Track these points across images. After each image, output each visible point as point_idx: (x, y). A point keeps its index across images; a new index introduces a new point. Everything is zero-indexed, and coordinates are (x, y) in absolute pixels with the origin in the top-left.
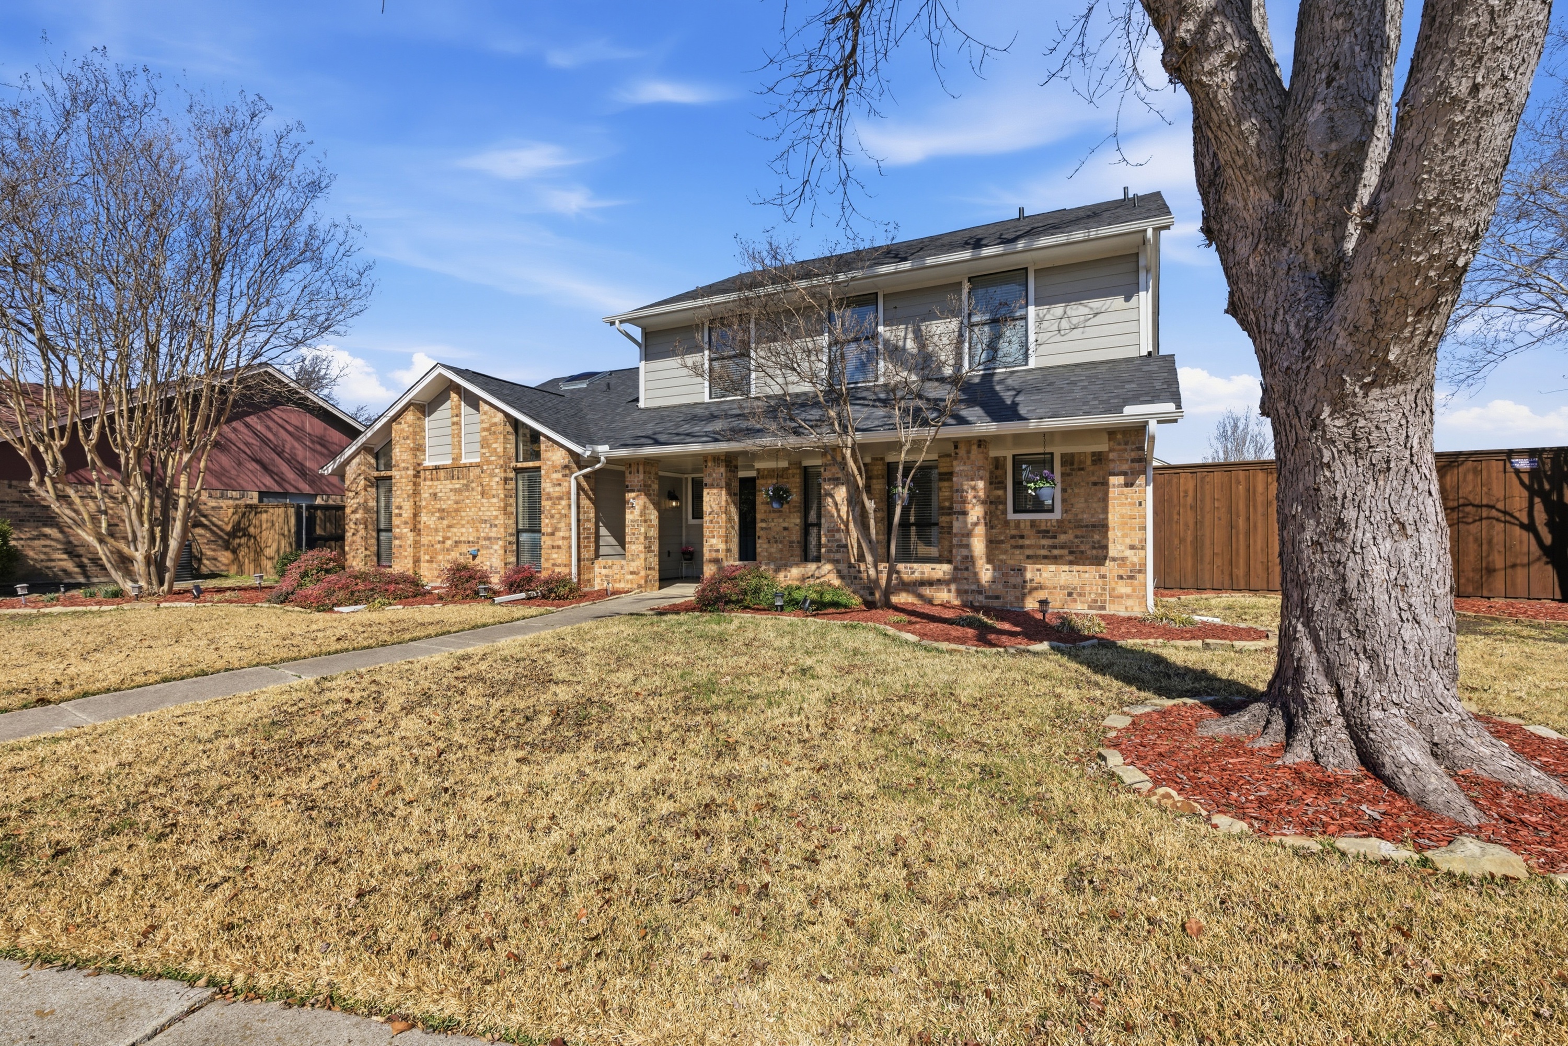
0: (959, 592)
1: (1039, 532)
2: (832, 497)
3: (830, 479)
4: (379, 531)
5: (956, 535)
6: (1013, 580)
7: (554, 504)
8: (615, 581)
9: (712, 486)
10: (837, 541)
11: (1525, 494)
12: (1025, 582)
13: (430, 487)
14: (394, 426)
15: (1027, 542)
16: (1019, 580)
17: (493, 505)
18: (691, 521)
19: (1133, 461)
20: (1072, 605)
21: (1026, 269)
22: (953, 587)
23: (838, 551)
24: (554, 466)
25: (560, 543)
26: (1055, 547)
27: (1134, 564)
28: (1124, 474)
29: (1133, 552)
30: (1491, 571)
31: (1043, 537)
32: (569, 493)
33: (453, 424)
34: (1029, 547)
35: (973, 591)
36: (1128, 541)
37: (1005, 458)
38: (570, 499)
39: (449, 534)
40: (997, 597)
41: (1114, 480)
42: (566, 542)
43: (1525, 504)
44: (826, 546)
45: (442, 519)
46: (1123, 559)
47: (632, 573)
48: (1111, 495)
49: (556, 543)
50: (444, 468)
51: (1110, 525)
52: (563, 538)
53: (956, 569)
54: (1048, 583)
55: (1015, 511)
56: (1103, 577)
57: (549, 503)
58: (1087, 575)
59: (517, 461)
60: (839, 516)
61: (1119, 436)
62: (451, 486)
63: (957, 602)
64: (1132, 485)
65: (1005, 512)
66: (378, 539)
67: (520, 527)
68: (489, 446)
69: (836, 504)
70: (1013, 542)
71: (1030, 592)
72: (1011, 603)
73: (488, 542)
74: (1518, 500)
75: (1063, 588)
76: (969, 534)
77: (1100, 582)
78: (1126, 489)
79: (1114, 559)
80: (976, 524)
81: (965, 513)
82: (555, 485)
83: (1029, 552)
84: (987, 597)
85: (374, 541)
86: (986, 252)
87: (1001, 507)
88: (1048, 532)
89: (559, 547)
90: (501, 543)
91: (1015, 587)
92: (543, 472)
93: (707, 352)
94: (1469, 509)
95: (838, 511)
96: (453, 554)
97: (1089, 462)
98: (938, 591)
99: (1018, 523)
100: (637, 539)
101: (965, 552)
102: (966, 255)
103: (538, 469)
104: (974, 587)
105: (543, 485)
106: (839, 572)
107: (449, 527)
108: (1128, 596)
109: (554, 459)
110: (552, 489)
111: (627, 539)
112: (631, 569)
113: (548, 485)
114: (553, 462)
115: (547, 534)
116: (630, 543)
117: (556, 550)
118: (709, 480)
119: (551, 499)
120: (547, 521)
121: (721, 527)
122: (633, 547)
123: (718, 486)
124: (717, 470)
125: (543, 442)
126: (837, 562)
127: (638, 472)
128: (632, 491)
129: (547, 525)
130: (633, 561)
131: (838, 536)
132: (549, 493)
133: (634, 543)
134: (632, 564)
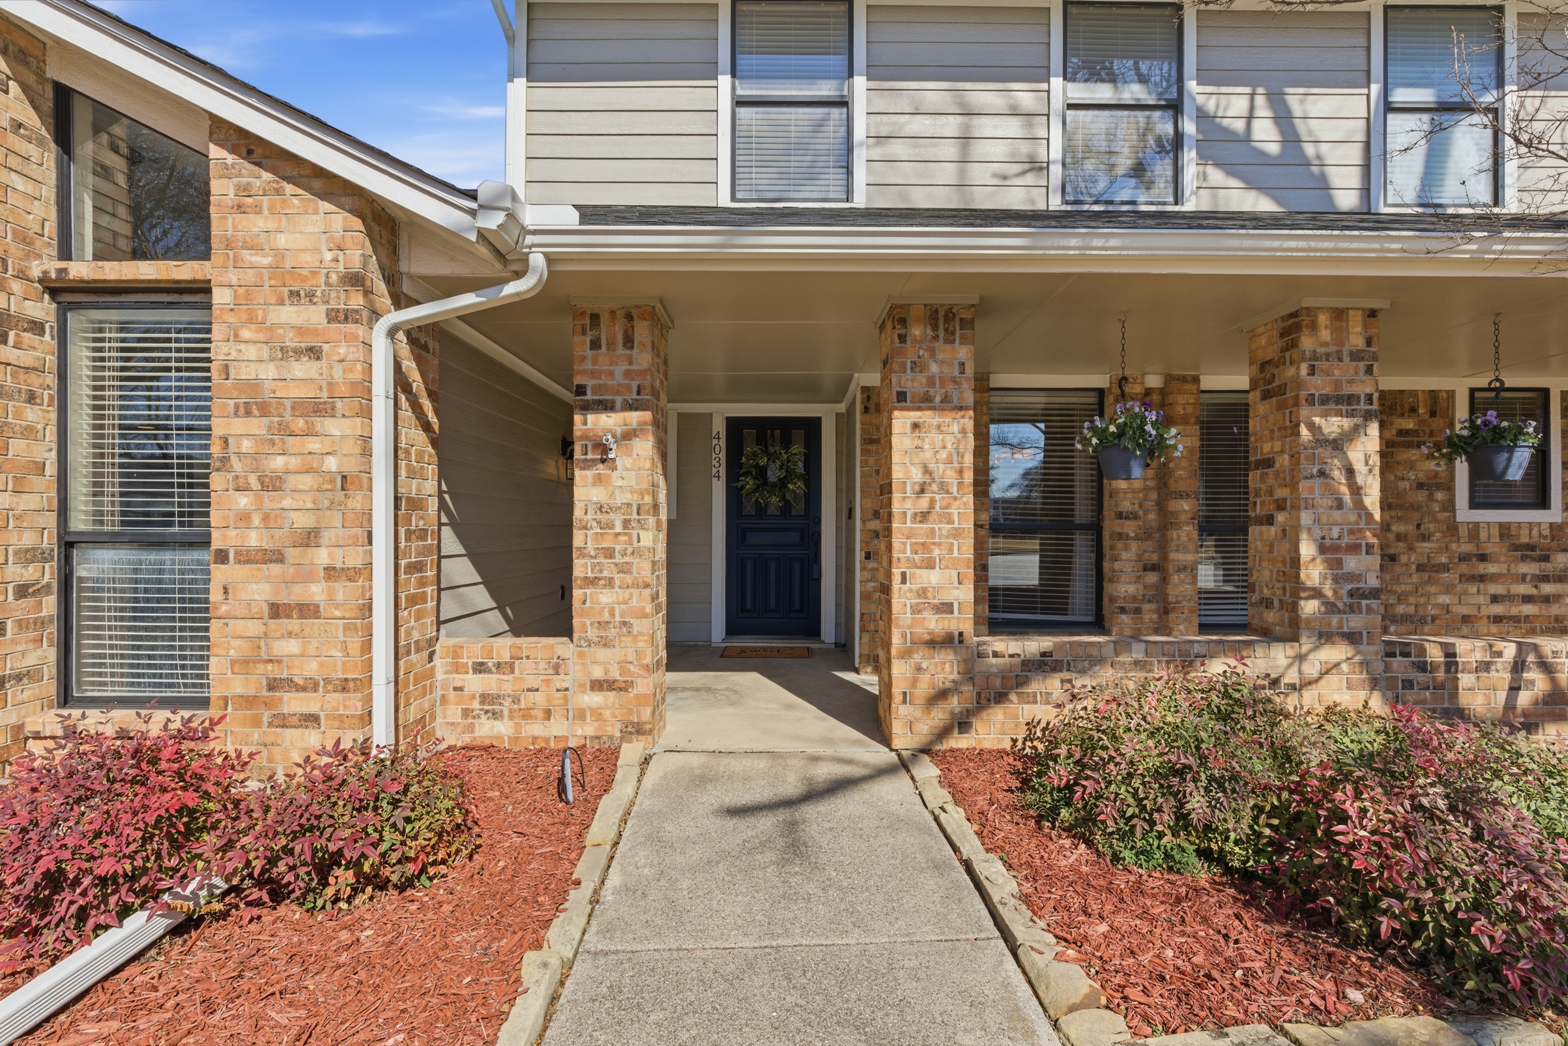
1: (1517, 548)
8: (527, 715)
9: (925, 402)
15: (1492, 568)
21: (1500, 9)
23: (1355, 609)
24: (280, 273)
25: (316, 592)
26: (1545, 579)
31: (1524, 559)
32: (364, 390)
34: (1493, 578)
37: (1451, 394)
38: (366, 413)
42: (343, 590)
44: (1316, 595)
47: (598, 685)
55: (1474, 504)
57: (257, 426)
59: (65, 253)
65: (1450, 506)
67: (80, 522)
70: (1464, 568)
82: (285, 353)
83: (1495, 589)
87: (1439, 496)
88: (1532, 548)
89: (308, 611)
92: (221, 305)
93: (725, 81)
99: (1475, 528)
103: (202, 290)
105: (221, 350)
109: (282, 241)
110: (269, 372)
111: (580, 568)
112: (598, 673)
113: (252, 352)
114: (279, 254)
115: (246, 558)
116: (591, 582)
117: (294, 624)
118: (913, 383)
119: (265, 410)
120: (243, 501)
121: (957, 533)
122: (606, 597)
123: (948, 404)
124: (944, 351)
125: (227, 172)
126: (1352, 638)
127: (629, 342)
128: (607, 406)
129: (244, 518)
130: (605, 643)
131: (1351, 563)
132: (254, 385)
133: (610, 583)
134: (602, 654)
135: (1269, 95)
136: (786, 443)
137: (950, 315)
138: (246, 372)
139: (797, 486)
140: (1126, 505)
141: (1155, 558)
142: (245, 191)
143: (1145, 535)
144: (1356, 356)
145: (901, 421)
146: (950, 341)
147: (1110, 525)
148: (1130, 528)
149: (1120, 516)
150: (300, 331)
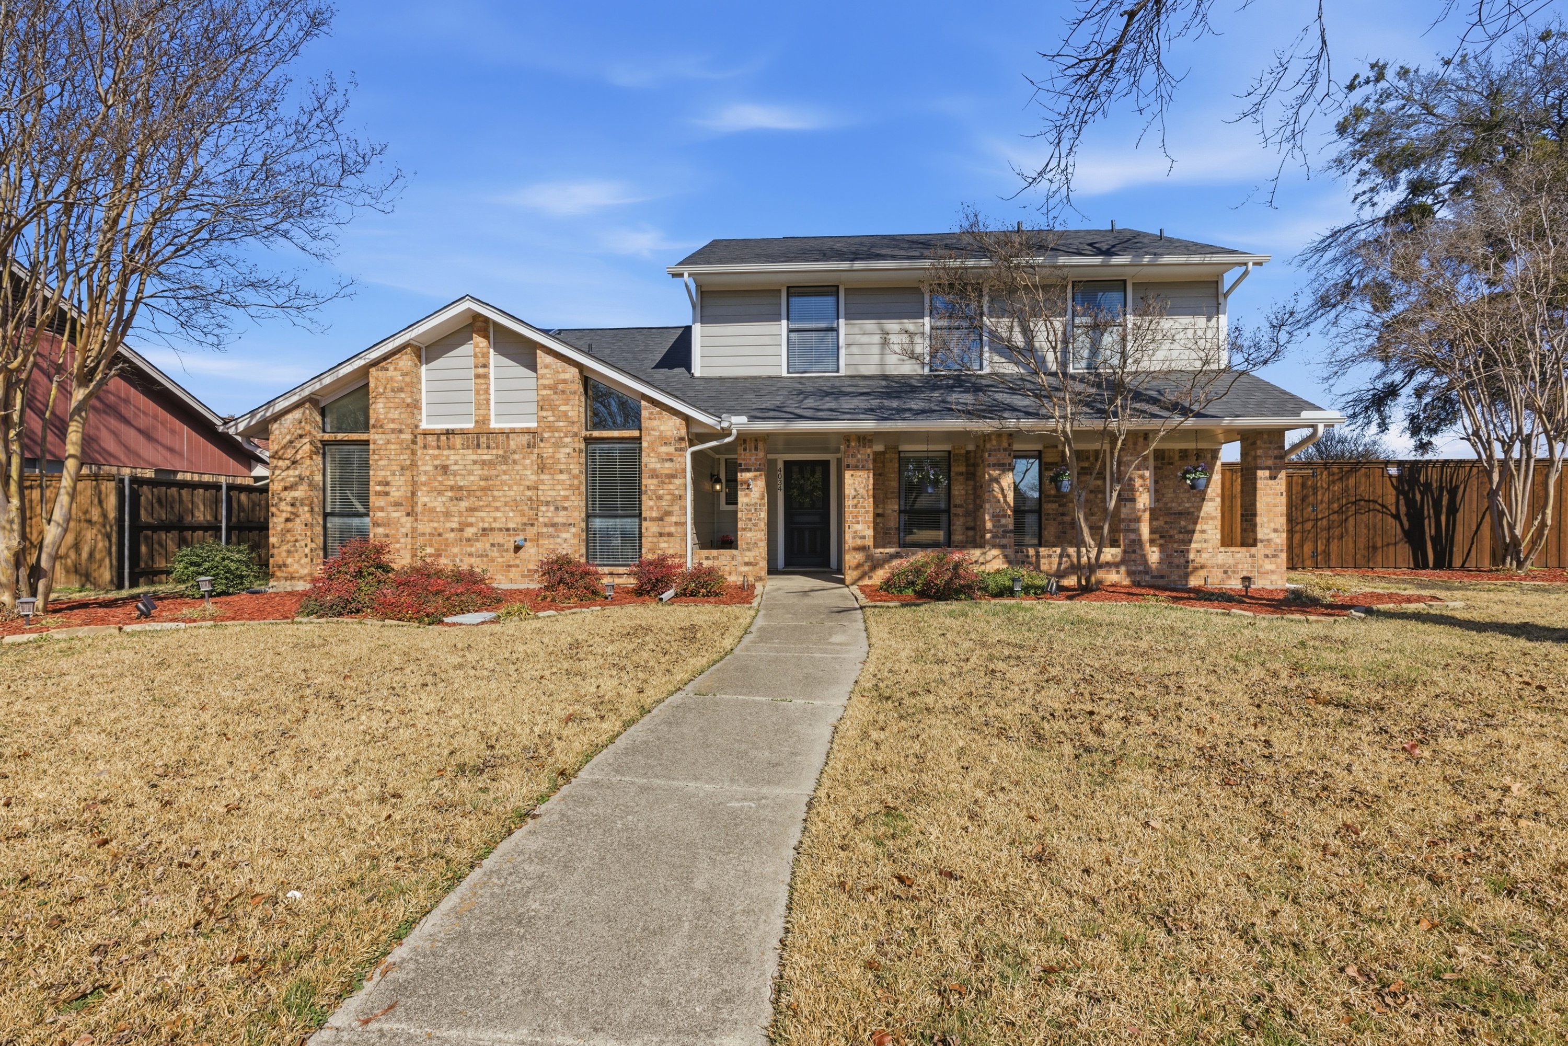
0: (1129, 573)
2: (998, 482)
3: (994, 465)
4: (326, 515)
5: (1124, 520)
6: (1176, 561)
7: (663, 483)
9: (856, 468)
10: (1003, 526)
11: (1394, 492)
12: (1188, 562)
13: (435, 457)
14: (373, 371)
16: (1182, 561)
17: (559, 482)
18: (724, 507)
19: (1276, 458)
20: (1229, 582)
21: (1125, 281)
22: (1123, 569)
23: (1004, 537)
24: (661, 437)
25: (673, 529)
27: (1277, 545)
28: (1269, 468)
29: (1276, 534)
30: (1375, 548)
32: (684, 471)
33: (478, 376)
35: (1140, 572)
36: (1272, 525)
38: (685, 477)
39: (470, 520)
40: (1162, 577)
41: (1260, 473)
42: (680, 529)
43: (1394, 500)
44: (990, 531)
45: (460, 499)
46: (1269, 541)
47: (747, 564)
48: (1258, 486)
49: (667, 530)
50: (463, 433)
51: (1258, 512)
52: (676, 524)
53: (1125, 552)
54: (1209, 563)
56: (1253, 556)
57: (655, 481)
58: (1239, 555)
59: (586, 429)
60: (1005, 501)
61: (1265, 436)
62: (475, 457)
63: (1126, 582)
64: (1275, 478)
66: (325, 527)
68: (553, 408)
69: (1002, 490)
71: (1192, 572)
72: (1175, 581)
73: (551, 530)
74: (1390, 497)
75: (1219, 566)
76: (1138, 520)
77: (1250, 560)
78: (1272, 482)
79: (1262, 541)
80: (1144, 511)
81: (1133, 500)
82: (663, 460)
84: (1153, 577)
85: (319, 529)
86: (1116, 260)
89: (670, 535)
90: (573, 530)
91: (1178, 567)
92: (644, 444)
93: (784, 322)
94: (1362, 503)
95: (1005, 496)
96: (479, 545)
97: (1177, 458)
98: (1108, 572)
100: (755, 525)
101: (1132, 536)
102: (1098, 260)
103: (639, 439)
104: (1141, 568)
105: (644, 459)
106: (1006, 556)
107: (472, 510)
108: (1272, 572)
109: (662, 428)
110: (658, 466)
111: (740, 525)
112: (746, 560)
113: (653, 460)
114: (661, 432)
115: (652, 519)
116: (744, 529)
117: (666, 539)
118: (852, 461)
119: (657, 477)
120: (651, 503)
121: (867, 512)
122: (749, 535)
123: (863, 468)
124: (862, 451)
125: (646, 408)
126: (1003, 547)
127: (756, 449)
128: (749, 470)
129: (651, 508)
130: (749, 550)
131: (1003, 521)
132: (654, 470)
133: (750, 530)
134: (748, 553)
135: (1020, 321)
136: (813, 473)
137: (864, 438)
138: (651, 466)
139: (818, 493)
140: (958, 502)
141: (972, 524)
142: (651, 413)
143: (967, 514)
144: (1005, 450)
145: (848, 474)
146: (864, 447)
147: (953, 510)
148: (960, 511)
149: (955, 506)
150: (667, 454)
